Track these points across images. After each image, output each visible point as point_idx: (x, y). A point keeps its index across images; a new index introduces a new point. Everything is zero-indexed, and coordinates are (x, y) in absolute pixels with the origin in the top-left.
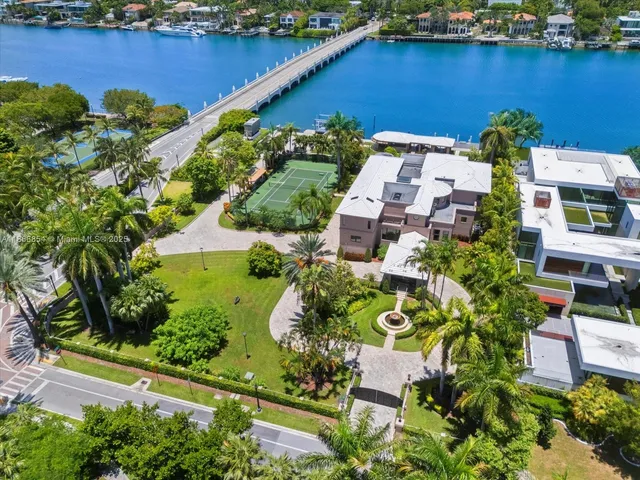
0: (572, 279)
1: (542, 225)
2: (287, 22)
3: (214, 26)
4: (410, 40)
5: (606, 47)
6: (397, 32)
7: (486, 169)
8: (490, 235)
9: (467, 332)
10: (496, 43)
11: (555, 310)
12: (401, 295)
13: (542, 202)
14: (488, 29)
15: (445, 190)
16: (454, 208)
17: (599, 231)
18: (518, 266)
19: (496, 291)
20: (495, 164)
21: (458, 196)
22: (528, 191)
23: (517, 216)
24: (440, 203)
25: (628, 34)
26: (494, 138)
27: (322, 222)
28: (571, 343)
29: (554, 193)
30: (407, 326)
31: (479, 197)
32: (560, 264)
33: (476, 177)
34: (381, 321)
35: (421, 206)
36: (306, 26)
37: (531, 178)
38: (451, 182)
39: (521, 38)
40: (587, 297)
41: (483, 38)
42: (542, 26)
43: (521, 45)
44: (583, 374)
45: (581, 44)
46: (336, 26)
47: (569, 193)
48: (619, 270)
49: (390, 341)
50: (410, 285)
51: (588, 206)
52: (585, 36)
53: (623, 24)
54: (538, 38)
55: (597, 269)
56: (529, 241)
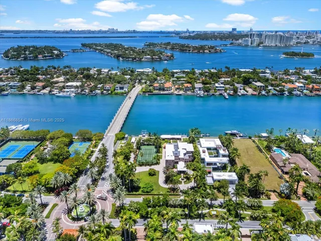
0: (212, 166)
1: (205, 157)
2: (107, 89)
3: (77, 91)
4: (153, 94)
5: (213, 94)
6: (148, 92)
7: (191, 145)
8: (196, 160)
9: (197, 176)
10: (181, 95)
11: (210, 173)
12: (182, 175)
13: (204, 152)
14: (177, 89)
15: (185, 152)
16: (187, 155)
17: (215, 157)
18: (202, 165)
19: (200, 169)
20: (193, 143)
21: (188, 152)
22: (201, 150)
23: (200, 156)
24: (185, 154)
25: (219, 90)
26: (192, 137)
27: (158, 162)
28: (212, 177)
29: (206, 149)
30: (185, 180)
31: (192, 152)
32: (209, 164)
33: (190, 147)
34: (180, 179)
35: (182, 156)
36: (115, 90)
37: (201, 147)
38: (185, 149)
39: (188, 93)
40: (215, 169)
41: (176, 92)
42: (194, 88)
43: (188, 95)
44: (214, 181)
45: (206, 93)
46: (126, 90)
47: (209, 149)
48: (220, 164)
49: (183, 183)
50: (184, 172)
51: (212, 151)
52: (207, 91)
53: (217, 87)
54: (193, 92)
55: (215, 164)
56: (203, 160)
